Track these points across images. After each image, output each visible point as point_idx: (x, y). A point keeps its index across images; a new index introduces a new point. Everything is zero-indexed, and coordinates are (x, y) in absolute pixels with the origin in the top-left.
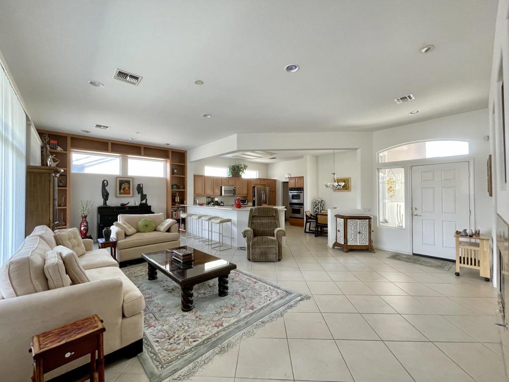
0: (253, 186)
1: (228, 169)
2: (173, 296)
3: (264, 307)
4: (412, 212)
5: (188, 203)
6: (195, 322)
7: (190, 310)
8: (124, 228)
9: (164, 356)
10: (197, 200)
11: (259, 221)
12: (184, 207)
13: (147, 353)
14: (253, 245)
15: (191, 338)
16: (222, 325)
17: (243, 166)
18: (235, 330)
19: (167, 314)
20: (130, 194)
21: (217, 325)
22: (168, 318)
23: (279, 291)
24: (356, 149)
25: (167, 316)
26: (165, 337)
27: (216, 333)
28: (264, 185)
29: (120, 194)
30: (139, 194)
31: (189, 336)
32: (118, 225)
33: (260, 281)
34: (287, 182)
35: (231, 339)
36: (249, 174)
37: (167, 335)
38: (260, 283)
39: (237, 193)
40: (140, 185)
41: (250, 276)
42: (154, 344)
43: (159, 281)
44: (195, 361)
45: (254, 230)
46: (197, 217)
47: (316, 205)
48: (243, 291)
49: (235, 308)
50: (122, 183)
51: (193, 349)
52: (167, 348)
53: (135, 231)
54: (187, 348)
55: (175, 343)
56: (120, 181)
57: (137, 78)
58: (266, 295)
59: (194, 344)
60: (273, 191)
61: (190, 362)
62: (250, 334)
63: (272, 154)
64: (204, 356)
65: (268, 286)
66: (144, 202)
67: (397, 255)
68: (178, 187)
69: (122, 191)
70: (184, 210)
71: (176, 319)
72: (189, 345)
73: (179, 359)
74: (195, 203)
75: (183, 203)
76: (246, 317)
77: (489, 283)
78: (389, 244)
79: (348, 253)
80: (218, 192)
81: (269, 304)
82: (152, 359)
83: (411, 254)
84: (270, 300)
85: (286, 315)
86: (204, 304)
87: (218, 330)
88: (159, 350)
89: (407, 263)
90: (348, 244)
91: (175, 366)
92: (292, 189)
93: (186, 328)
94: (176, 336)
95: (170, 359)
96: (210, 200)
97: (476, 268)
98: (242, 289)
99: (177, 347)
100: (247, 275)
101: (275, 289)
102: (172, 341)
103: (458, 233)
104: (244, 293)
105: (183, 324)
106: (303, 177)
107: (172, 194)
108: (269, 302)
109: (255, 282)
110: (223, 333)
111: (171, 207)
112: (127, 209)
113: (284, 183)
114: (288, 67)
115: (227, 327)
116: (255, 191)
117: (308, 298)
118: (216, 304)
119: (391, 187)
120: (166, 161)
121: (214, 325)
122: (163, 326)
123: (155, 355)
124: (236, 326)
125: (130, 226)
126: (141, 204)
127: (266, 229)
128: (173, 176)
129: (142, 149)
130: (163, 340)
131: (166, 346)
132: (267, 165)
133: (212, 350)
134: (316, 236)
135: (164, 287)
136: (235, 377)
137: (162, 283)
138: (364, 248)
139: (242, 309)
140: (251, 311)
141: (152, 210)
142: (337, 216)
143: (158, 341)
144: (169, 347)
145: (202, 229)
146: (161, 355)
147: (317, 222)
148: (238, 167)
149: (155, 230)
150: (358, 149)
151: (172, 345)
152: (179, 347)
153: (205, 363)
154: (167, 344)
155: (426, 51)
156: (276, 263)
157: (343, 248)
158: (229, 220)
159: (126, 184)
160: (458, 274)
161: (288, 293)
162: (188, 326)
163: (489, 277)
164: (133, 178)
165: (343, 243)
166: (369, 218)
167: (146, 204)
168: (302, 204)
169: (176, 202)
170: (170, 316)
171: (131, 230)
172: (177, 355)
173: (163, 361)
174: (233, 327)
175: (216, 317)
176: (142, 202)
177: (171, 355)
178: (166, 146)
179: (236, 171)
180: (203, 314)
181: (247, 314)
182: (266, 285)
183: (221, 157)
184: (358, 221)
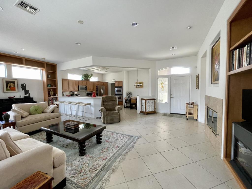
0: (96, 85)
1: (82, 76)
2: (70, 149)
3: (123, 145)
4: (171, 96)
5: (59, 95)
6: (91, 160)
7: (84, 155)
8: (20, 112)
9: (82, 183)
10: (65, 94)
11: (107, 103)
12: (56, 98)
13: (69, 185)
14: (106, 116)
15: (93, 169)
16: (107, 159)
17: (90, 75)
18: (115, 159)
19: (71, 160)
20: (15, 90)
21: (104, 159)
22: (73, 162)
23: (126, 136)
24: (149, 69)
25: (72, 161)
26: (77, 173)
27: (105, 163)
28: (102, 85)
29: (7, 90)
30: (23, 90)
31: (91, 168)
32: (14, 111)
33: (115, 133)
34: (114, 84)
35: (115, 164)
36: (93, 79)
37: (77, 172)
38: (116, 134)
39: (87, 89)
40: (23, 84)
41: (109, 131)
42: (72, 179)
43: (55, 142)
44: (102, 180)
45: (105, 108)
46: (68, 103)
47: (128, 95)
48: (109, 139)
49: (109, 148)
50: (8, 83)
51: (97, 175)
52: (81, 178)
53: (28, 114)
54: (94, 175)
55: (85, 174)
56: (6, 81)
57: (35, 9)
58: (121, 139)
59: (97, 172)
60: (106, 88)
61: (99, 182)
62: (123, 159)
63: (107, 69)
64: (105, 176)
65: (120, 135)
66: (27, 95)
67: (165, 114)
68: (52, 86)
69: (8, 88)
70: (57, 99)
71: (79, 161)
72: (94, 174)
73: (92, 182)
74: (63, 95)
75: (55, 96)
76: (117, 152)
77: (197, 121)
78: (161, 110)
79: (147, 115)
80: (77, 89)
81: (125, 143)
82: (75, 187)
83: (170, 113)
84: (124, 141)
85: (135, 146)
86: (91, 150)
87: (106, 161)
88: (76, 181)
89: (170, 117)
90: (147, 111)
91: (92, 186)
92: (117, 87)
93: (87, 165)
94: (83, 171)
95: (86, 184)
96: (72, 93)
97: (193, 116)
98: (107, 138)
99: (87, 177)
100: (107, 131)
101: (124, 136)
102: (82, 174)
103: (187, 104)
104: (110, 140)
105: (84, 163)
106: (122, 81)
107: (48, 90)
108: (124, 142)
109: (113, 134)
110: (110, 162)
111: (48, 98)
112: (15, 100)
113: (112, 84)
114: (133, 24)
115: (110, 159)
116: (97, 88)
117: (141, 137)
118: (98, 149)
119: (163, 86)
120: (42, 69)
121: (102, 159)
122: (72, 167)
123: (75, 184)
124: (114, 157)
125: (24, 111)
126: (25, 97)
127: (111, 107)
128: (49, 79)
129: (24, 60)
130: (76, 175)
131: (80, 178)
132: (102, 75)
133: (108, 172)
134: (130, 109)
135: (60, 145)
136: (126, 182)
137: (58, 143)
138: (153, 113)
139: (113, 148)
140: (118, 148)
141: (34, 100)
142: (142, 99)
143: (73, 177)
144: (82, 177)
145: (71, 110)
146: (80, 183)
147: (130, 102)
148: (87, 75)
149: (43, 112)
150: (150, 69)
151: (83, 176)
152: (88, 176)
153: (108, 180)
154: (80, 177)
155: (189, 28)
156: (118, 123)
157: (145, 113)
158: (89, 104)
159: (11, 83)
160: (187, 119)
161: (131, 137)
162: (88, 164)
163: (197, 119)
164: (17, 80)
165: (144, 111)
166: (155, 100)
167: (29, 96)
168: (122, 94)
169: (51, 95)
170: (74, 160)
171: (26, 114)
172: (89, 180)
173: (82, 186)
174: (113, 158)
175: (101, 155)
176: (26, 95)
177: (86, 181)
178: (43, 60)
179: (86, 77)
180: (94, 155)
181: (116, 150)
182: (118, 134)
183: (79, 69)
184: (151, 101)
